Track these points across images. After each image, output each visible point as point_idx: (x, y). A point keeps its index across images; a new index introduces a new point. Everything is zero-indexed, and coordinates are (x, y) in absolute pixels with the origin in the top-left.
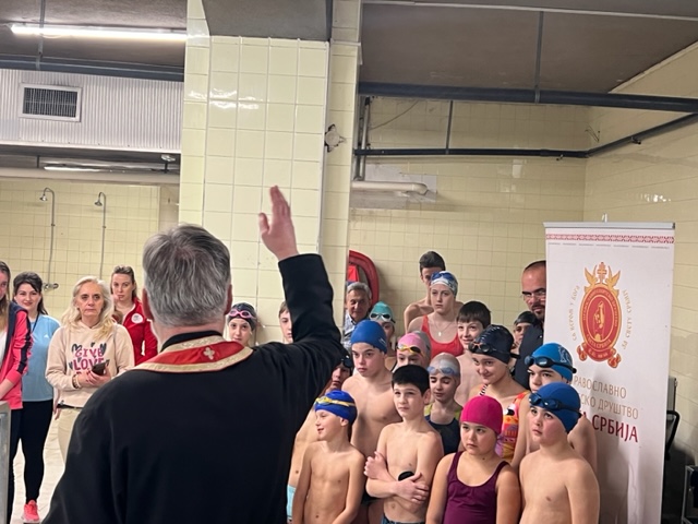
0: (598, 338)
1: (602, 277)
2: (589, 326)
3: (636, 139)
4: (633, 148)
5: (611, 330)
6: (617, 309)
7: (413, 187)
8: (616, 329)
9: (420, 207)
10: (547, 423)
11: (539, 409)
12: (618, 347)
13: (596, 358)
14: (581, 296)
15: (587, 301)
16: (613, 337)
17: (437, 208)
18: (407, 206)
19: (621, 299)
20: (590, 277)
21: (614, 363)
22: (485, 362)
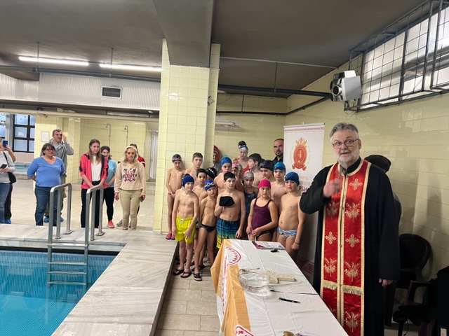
0: (299, 162)
1: (301, 142)
2: (296, 158)
3: (303, 108)
4: (303, 111)
5: (304, 159)
6: (306, 152)
7: (231, 124)
8: (305, 158)
9: (233, 131)
10: (292, 185)
11: (289, 181)
12: (306, 164)
13: (298, 168)
14: (294, 148)
15: (296, 150)
16: (304, 161)
17: (238, 131)
18: (229, 130)
19: (307, 149)
20: (297, 142)
21: (304, 169)
22: (265, 171)
